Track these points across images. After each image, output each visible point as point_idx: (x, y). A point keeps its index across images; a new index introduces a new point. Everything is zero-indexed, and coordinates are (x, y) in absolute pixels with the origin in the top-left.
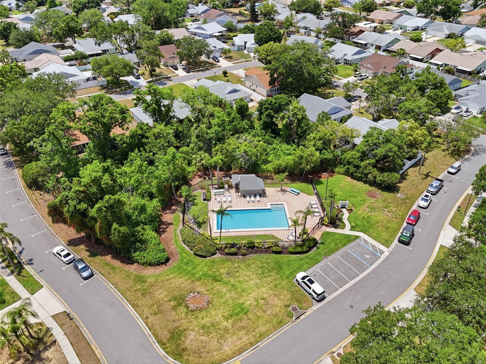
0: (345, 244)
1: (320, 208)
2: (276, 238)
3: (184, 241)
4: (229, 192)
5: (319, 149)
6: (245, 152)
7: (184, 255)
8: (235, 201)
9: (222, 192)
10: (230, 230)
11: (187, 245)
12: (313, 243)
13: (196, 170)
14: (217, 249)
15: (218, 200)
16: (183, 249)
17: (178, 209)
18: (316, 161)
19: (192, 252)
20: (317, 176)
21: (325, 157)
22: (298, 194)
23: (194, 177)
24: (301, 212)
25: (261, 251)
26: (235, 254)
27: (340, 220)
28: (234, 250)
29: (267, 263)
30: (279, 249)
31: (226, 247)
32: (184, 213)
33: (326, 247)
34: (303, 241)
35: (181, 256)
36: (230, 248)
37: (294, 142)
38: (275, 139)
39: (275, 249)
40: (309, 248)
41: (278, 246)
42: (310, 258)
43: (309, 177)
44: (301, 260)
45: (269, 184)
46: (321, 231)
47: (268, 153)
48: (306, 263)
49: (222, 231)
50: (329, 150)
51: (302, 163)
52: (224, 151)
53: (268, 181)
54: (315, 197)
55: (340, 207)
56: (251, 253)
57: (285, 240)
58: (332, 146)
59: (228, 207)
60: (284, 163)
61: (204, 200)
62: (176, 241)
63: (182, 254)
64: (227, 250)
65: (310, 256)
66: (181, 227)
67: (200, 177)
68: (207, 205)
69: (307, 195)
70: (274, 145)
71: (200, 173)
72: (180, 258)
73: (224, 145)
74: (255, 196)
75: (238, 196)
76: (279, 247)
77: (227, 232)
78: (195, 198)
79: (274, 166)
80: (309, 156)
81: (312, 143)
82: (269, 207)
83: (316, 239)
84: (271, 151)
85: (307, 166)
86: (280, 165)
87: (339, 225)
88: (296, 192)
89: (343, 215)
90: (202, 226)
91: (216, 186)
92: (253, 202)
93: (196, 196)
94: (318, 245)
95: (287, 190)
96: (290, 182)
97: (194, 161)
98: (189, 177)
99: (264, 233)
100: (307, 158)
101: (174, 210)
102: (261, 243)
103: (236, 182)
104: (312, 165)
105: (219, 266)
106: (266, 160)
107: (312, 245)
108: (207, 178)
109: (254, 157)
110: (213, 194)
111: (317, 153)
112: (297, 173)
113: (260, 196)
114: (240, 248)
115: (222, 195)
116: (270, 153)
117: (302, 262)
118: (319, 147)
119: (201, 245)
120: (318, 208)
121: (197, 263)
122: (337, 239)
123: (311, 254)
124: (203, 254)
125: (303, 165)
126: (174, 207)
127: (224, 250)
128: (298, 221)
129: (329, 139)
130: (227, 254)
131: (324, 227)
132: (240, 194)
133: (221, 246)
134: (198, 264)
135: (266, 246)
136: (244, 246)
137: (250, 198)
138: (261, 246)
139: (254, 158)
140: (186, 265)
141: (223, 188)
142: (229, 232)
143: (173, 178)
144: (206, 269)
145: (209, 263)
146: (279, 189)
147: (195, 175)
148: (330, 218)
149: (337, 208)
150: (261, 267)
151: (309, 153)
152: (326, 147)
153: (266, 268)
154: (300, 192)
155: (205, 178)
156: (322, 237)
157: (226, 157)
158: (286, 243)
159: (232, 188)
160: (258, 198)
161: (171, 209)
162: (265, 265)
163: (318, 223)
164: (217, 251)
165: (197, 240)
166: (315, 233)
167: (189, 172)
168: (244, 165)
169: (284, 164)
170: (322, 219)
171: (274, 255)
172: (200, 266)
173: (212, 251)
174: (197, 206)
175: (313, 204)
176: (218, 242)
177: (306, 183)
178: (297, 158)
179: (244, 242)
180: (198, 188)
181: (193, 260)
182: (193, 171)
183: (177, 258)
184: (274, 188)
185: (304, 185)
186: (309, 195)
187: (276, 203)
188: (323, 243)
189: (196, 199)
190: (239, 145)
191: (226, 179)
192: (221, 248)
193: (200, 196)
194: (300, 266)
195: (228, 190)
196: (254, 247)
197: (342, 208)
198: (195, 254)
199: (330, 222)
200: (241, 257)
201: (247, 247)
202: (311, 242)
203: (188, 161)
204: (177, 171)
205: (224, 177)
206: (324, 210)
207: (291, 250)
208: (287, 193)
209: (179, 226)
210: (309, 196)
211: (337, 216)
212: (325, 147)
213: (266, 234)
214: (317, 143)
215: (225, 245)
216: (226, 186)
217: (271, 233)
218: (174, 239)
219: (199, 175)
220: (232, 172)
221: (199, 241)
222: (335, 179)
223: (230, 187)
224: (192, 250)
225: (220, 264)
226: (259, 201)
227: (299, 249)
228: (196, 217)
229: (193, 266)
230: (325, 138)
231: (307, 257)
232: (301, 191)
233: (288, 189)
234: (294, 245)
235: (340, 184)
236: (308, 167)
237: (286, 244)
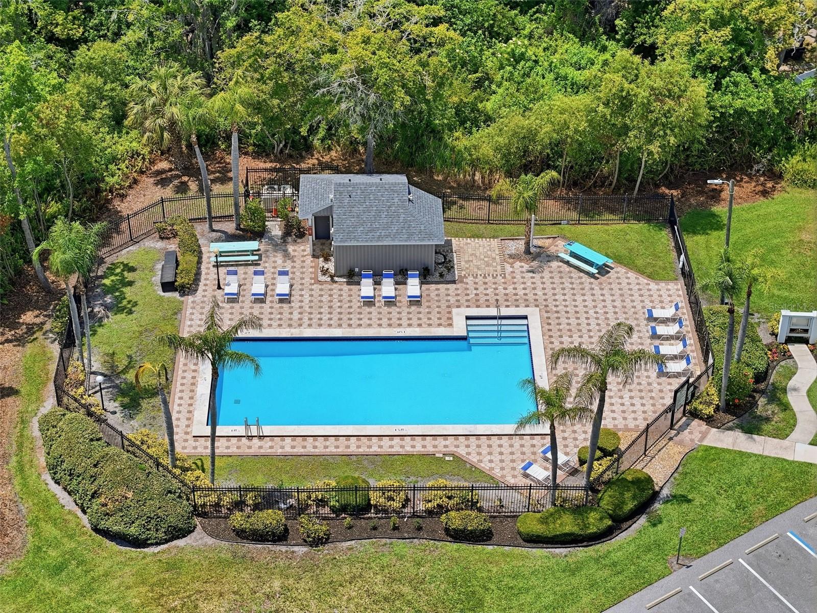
0: (780, 503)
1: (692, 340)
2: (473, 469)
3: (53, 468)
4: (287, 255)
5: (714, 68)
6: (363, 72)
7: (49, 530)
8: (307, 298)
9: (253, 252)
10: (267, 430)
11: (65, 489)
12: (634, 497)
13: (145, 151)
14: (199, 511)
15: (227, 290)
16: (47, 504)
17: (47, 327)
18: (691, 120)
19: (85, 520)
20: (701, 193)
21: (738, 104)
22: (603, 270)
23: (135, 182)
24: (578, 353)
25: (395, 528)
26: (280, 537)
27: (776, 395)
28: (270, 518)
29: (417, 583)
30: (474, 521)
31: (239, 505)
32: (68, 341)
33: (691, 516)
34: (591, 488)
35: (38, 534)
36: (257, 507)
37: (611, 31)
38: (523, 12)
39: (455, 519)
40: (611, 517)
41: (473, 505)
42: (614, 564)
43: (663, 196)
44: (573, 571)
45: (477, 221)
46: (681, 443)
47: (488, 77)
48: (593, 585)
49: (221, 430)
50: (756, 74)
51: (626, 129)
52: (270, 65)
53: (473, 208)
54: (676, 290)
55: (782, 338)
56: (350, 533)
57: (511, 481)
58: (771, 53)
59: (242, 324)
60: (548, 128)
61: (168, 286)
62: (21, 469)
63: (42, 524)
64: (238, 519)
65: (614, 557)
66: (49, 404)
67: (163, 183)
68: (177, 311)
69: (643, 280)
70: (517, 43)
71: (164, 165)
72: (31, 542)
73: (267, 38)
74: (401, 276)
75: (325, 272)
76: (480, 510)
77: (250, 437)
78: (129, 276)
79: (502, 140)
80: (658, 95)
81: (683, 37)
82: (459, 328)
83: (649, 480)
84: (502, 67)
85: (650, 142)
86: (531, 136)
87: (768, 420)
88: (590, 264)
89: (791, 373)
90: (144, 404)
91: (230, 227)
92: (390, 302)
93: (132, 269)
94: (657, 505)
95: (553, 249)
96: (574, 215)
97: (134, 109)
98: (111, 181)
99: (419, 449)
100: (647, 108)
101: (31, 329)
102: (397, 490)
103: (318, 207)
104: (672, 140)
105: (197, 585)
106: (474, 109)
107: (630, 506)
108: (193, 186)
109: (401, 93)
110: (208, 260)
111: (700, 88)
112: (611, 174)
113: (425, 275)
114: (302, 509)
115: (252, 269)
116: (498, 78)
117: (575, 581)
118: (711, 56)
119: (122, 490)
120: (684, 340)
121: (100, 570)
122: (749, 482)
123: (620, 548)
124: (133, 530)
125: (633, 140)
126: (29, 317)
127: (226, 517)
128: (562, 398)
129: (761, 22)
130: (241, 534)
131: (697, 426)
132: (331, 266)
133: (213, 498)
134: (106, 575)
135: (421, 507)
136: (321, 502)
137: (377, 283)
138: (396, 505)
139: (401, 99)
140: (51, 576)
141: (259, 234)
142: (261, 437)
143: (23, 181)
144: (138, 596)
145: (154, 568)
146: (518, 246)
147: (142, 172)
148: (728, 388)
149: (766, 339)
150: (386, 599)
151: (659, 84)
152: (747, 60)
153: (409, 603)
154: (610, 262)
155: (182, 188)
156: (681, 470)
157: (280, 91)
158: (515, 495)
159: (301, 235)
160: (413, 286)
161: (14, 326)
162: (406, 590)
163: (671, 409)
164: (197, 521)
165: (108, 469)
166: (651, 452)
167: (114, 160)
168: (362, 130)
169: (546, 132)
170: (690, 388)
171: (452, 547)
172: (115, 583)
173: (172, 520)
174: (130, 312)
175: (665, 321)
176: (205, 481)
177: (649, 221)
178: (606, 104)
179: (320, 484)
180: (147, 235)
181: (88, 556)
182: (135, 154)
183: (18, 542)
184: (495, 243)
185: (636, 230)
186: (650, 277)
187: (493, 312)
188: (684, 499)
189: (130, 284)
190: (339, 36)
191: (276, 194)
192: (217, 505)
193: (152, 270)
194: (564, 596)
195: (281, 245)
196: (367, 507)
197: (789, 340)
198: (96, 530)
199: (727, 403)
200: (301, 550)
201: (333, 510)
202: (628, 495)
203: (112, 105)
204: (48, 155)
205: (271, 183)
206: (706, 350)
207: (531, 524)
208: (555, 264)
209: (40, 400)
210: (653, 286)
211: (761, 377)
212: (741, 58)
213: (430, 449)
214: (704, 37)
215: (236, 497)
216: (275, 228)
217: (452, 449)
218: (14, 459)
219: (159, 173)
220: (311, 162)
221: (115, 473)
222: (780, 208)
223: (293, 231)
224: (84, 512)
225: (204, 575)
226: (415, 301)
227: (567, 524)
228: (122, 363)
229: (82, 581)
230: (745, 19)
231: (597, 560)
232: (619, 260)
233: (561, 248)
234: (549, 507)
235: (800, 229)
236: (655, 148)
237: (514, 500)
